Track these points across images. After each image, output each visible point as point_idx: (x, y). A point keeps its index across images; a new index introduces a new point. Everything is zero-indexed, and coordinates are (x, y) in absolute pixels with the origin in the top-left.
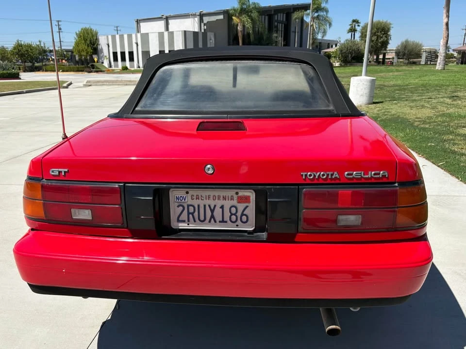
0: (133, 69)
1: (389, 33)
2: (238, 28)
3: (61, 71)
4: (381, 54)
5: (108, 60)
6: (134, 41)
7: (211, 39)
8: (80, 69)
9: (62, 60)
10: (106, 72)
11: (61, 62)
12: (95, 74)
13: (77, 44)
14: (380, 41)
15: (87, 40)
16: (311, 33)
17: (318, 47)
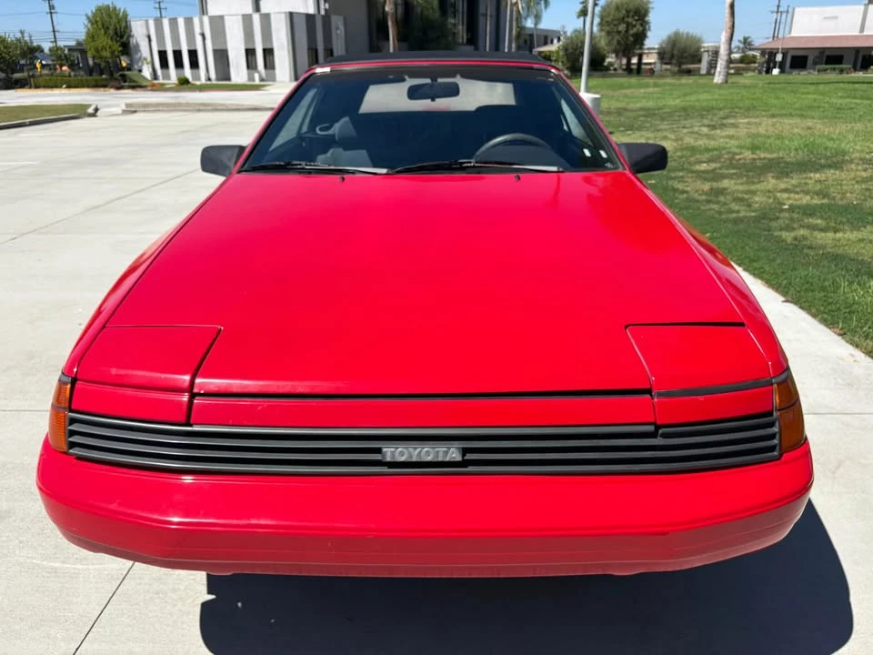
0: (198, 83)
1: (647, 19)
2: (387, 9)
3: (64, 86)
4: (634, 56)
5: (150, 66)
6: (197, 30)
7: (337, 29)
8: (101, 83)
9: (61, 66)
10: (149, 88)
11: (58, 71)
12: (129, 91)
13: (92, 36)
14: (631, 32)
15: (108, 28)
16: (514, 17)
17: (528, 42)
